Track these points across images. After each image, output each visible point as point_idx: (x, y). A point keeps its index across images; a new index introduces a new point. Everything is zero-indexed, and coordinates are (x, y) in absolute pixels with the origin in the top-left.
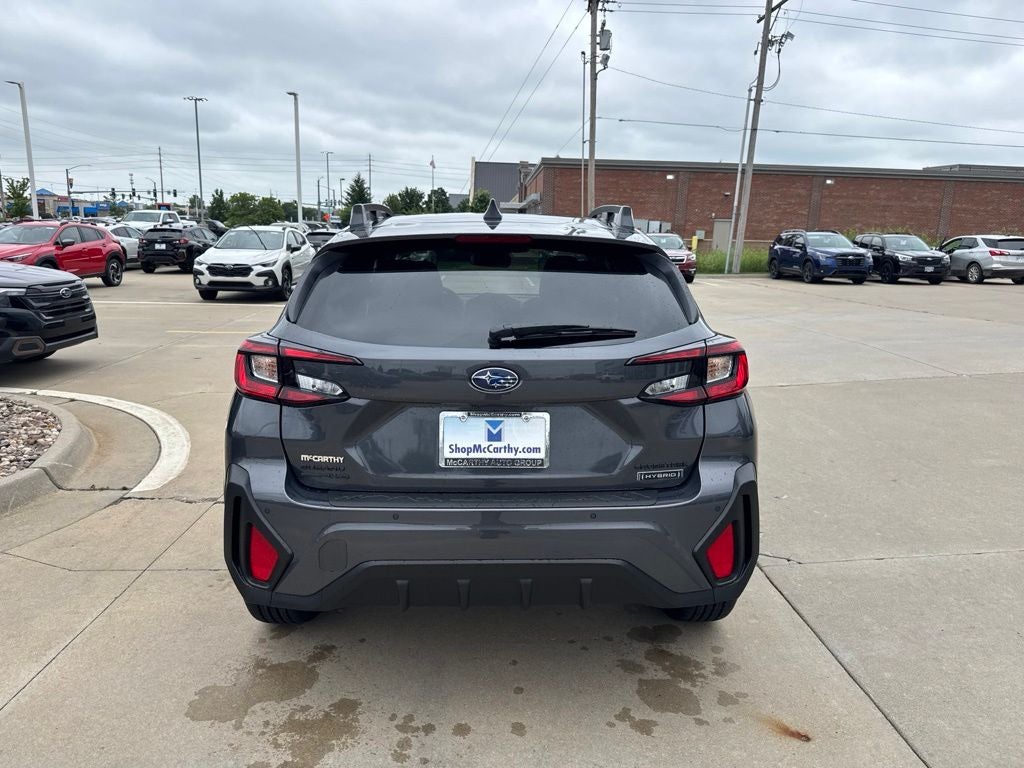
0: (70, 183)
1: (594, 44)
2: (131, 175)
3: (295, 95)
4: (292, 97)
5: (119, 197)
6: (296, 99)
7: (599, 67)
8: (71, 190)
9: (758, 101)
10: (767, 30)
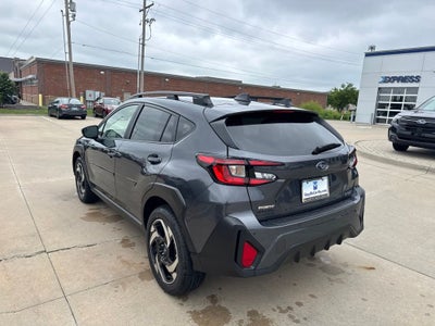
1: (67, 8)
7: (71, 19)
9: (143, 45)
10: (144, 16)
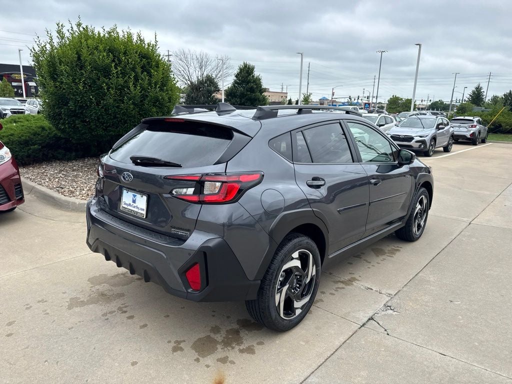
0: (333, 95)
2: (364, 89)
3: (420, 45)
4: (418, 46)
5: (353, 100)
6: (420, 47)
8: (333, 97)
